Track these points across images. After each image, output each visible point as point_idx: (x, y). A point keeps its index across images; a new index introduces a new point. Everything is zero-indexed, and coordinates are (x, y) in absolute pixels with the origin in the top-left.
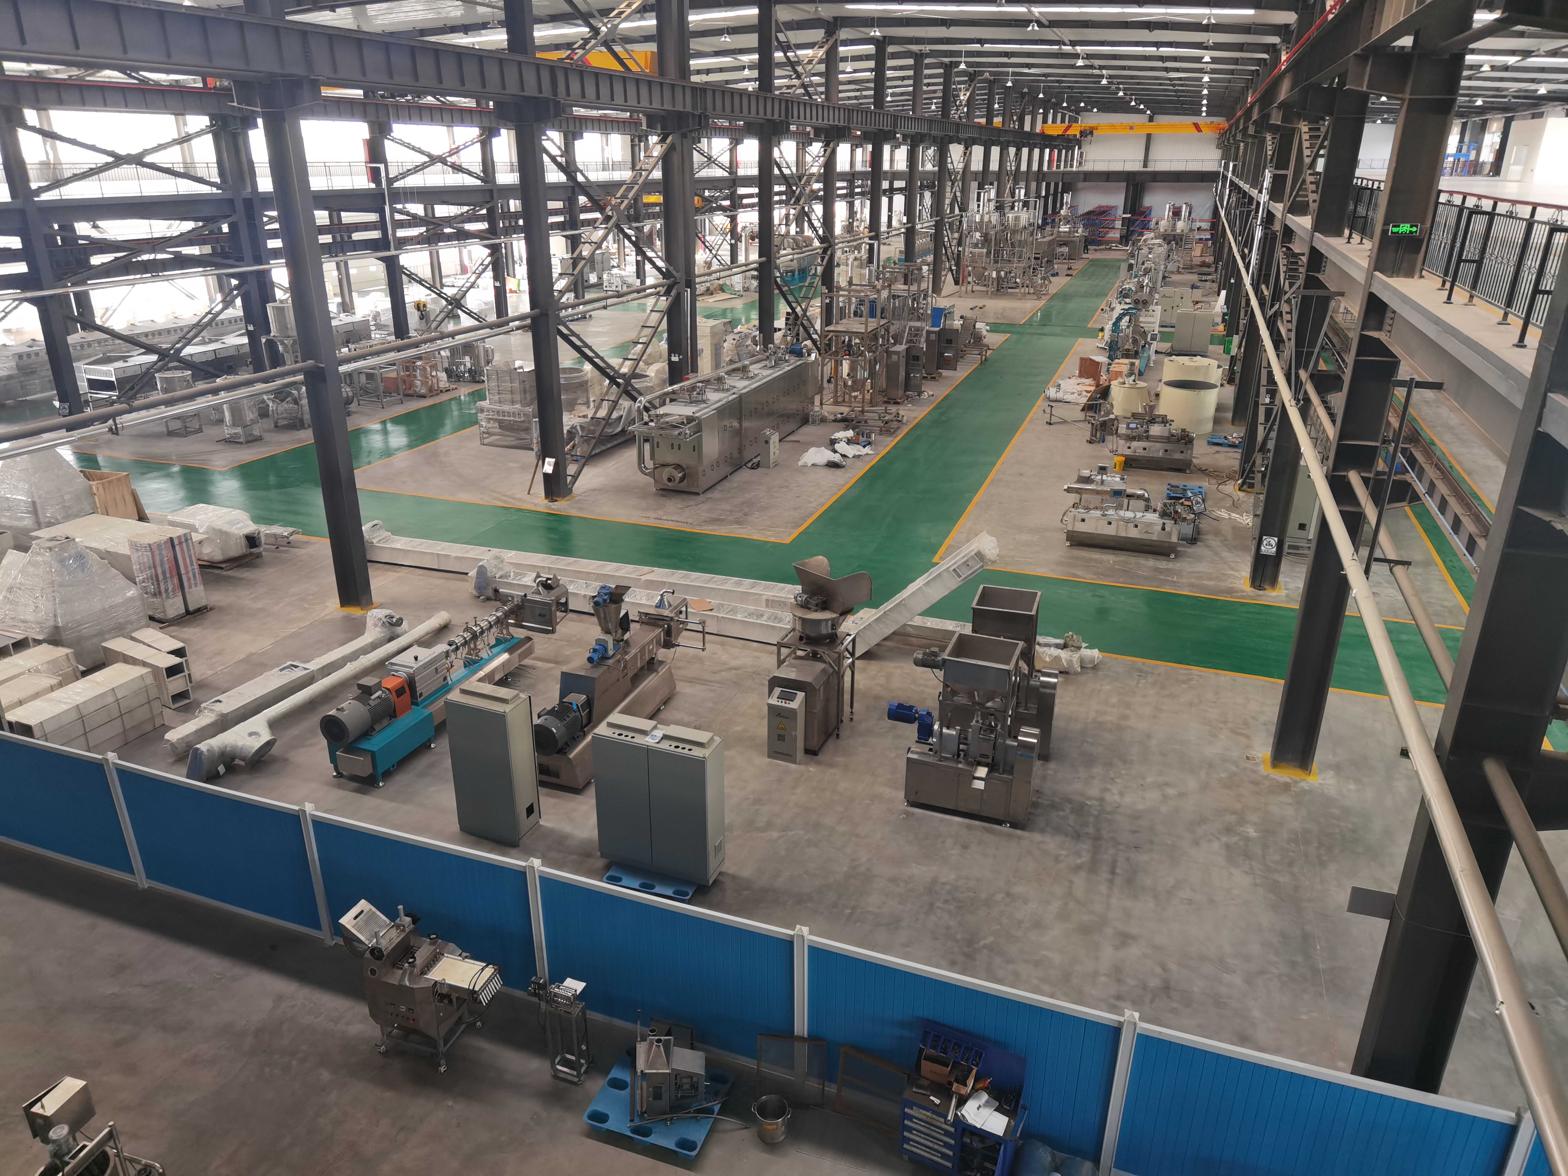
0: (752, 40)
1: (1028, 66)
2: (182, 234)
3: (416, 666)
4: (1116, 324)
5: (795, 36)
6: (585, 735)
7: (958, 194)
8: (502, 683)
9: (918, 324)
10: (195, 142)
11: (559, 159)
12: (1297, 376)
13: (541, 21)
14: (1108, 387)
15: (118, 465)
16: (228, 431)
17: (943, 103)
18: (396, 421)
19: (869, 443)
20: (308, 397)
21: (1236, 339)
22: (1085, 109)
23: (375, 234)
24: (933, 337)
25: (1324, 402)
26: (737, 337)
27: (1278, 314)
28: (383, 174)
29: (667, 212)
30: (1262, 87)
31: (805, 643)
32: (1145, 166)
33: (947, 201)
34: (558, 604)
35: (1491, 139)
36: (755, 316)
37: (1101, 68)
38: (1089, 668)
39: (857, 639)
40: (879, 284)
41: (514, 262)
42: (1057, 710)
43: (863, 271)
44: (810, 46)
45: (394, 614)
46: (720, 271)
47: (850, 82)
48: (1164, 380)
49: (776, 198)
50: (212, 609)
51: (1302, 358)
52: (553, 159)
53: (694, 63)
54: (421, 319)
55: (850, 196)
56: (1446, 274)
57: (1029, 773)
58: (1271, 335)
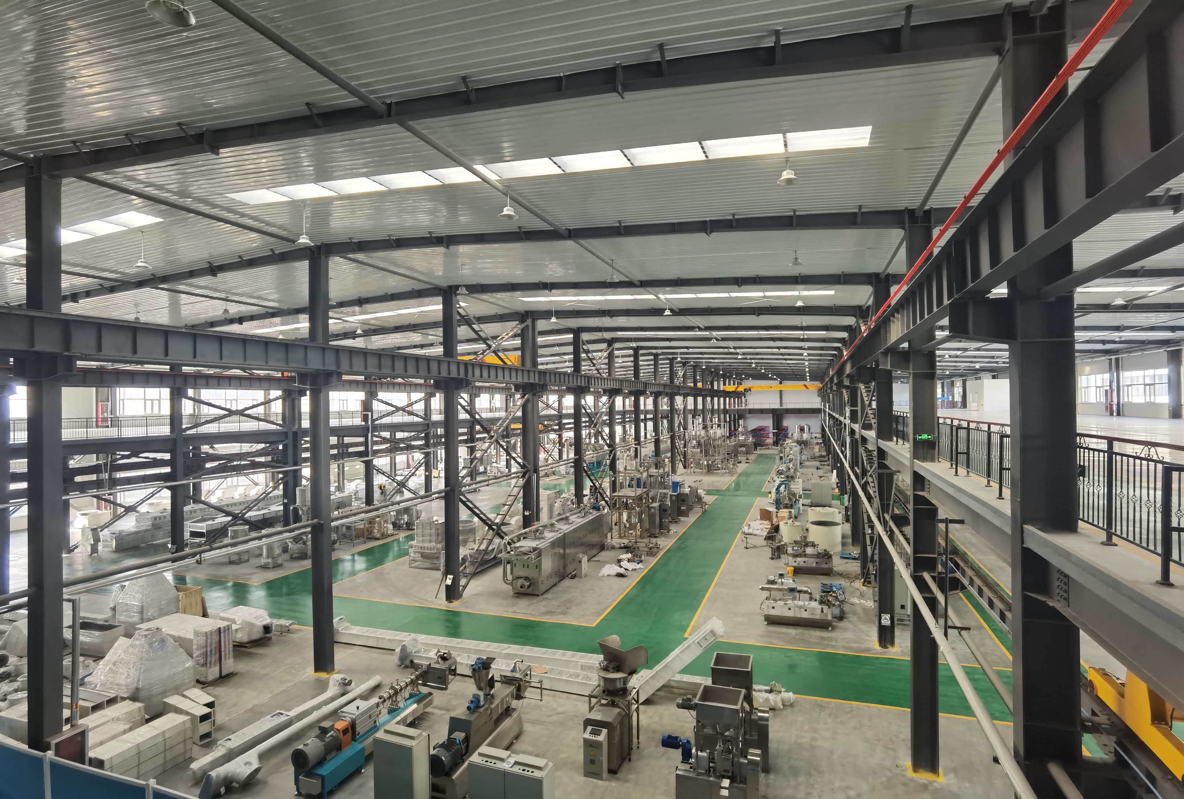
0: (570, 349)
1: (712, 358)
2: (257, 451)
3: (357, 713)
4: (778, 489)
5: (591, 347)
6: (463, 762)
7: (682, 421)
8: (412, 725)
9: (665, 491)
10: (273, 403)
11: (466, 408)
12: (884, 517)
13: (461, 342)
14: (778, 526)
15: (197, 582)
16: (263, 561)
17: (670, 376)
18: (361, 554)
19: (641, 561)
20: (312, 540)
21: (846, 497)
22: (745, 378)
23: (362, 449)
24: (674, 498)
25: (901, 532)
26: (562, 500)
27: (867, 483)
28: (370, 417)
29: (524, 432)
30: (836, 367)
31: (607, 695)
32: (781, 406)
33: (676, 425)
34: (450, 670)
35: (958, 390)
36: (572, 488)
37: (751, 359)
38: (788, 705)
39: (640, 691)
40: (641, 469)
41: (437, 461)
42: (771, 736)
43: (632, 462)
44: (601, 351)
45: (347, 677)
46: (553, 464)
47: (621, 368)
48: (810, 521)
49: (584, 424)
50: (236, 674)
51: (884, 507)
52: (463, 407)
53: (539, 360)
54: (382, 494)
55: (623, 423)
56: (952, 460)
57: (757, 782)
58: (865, 494)
